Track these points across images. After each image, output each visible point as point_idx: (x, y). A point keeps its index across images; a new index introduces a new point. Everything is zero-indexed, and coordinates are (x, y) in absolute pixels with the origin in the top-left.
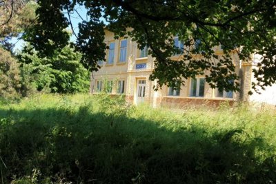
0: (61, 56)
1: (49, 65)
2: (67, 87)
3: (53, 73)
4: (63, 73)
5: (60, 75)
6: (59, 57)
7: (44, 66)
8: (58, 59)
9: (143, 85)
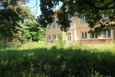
0: (33, 26)
1: (28, 30)
2: (35, 39)
3: (30, 33)
4: (34, 33)
5: (33, 34)
6: (32, 26)
7: (26, 31)
8: (31, 27)
9: (70, 35)
